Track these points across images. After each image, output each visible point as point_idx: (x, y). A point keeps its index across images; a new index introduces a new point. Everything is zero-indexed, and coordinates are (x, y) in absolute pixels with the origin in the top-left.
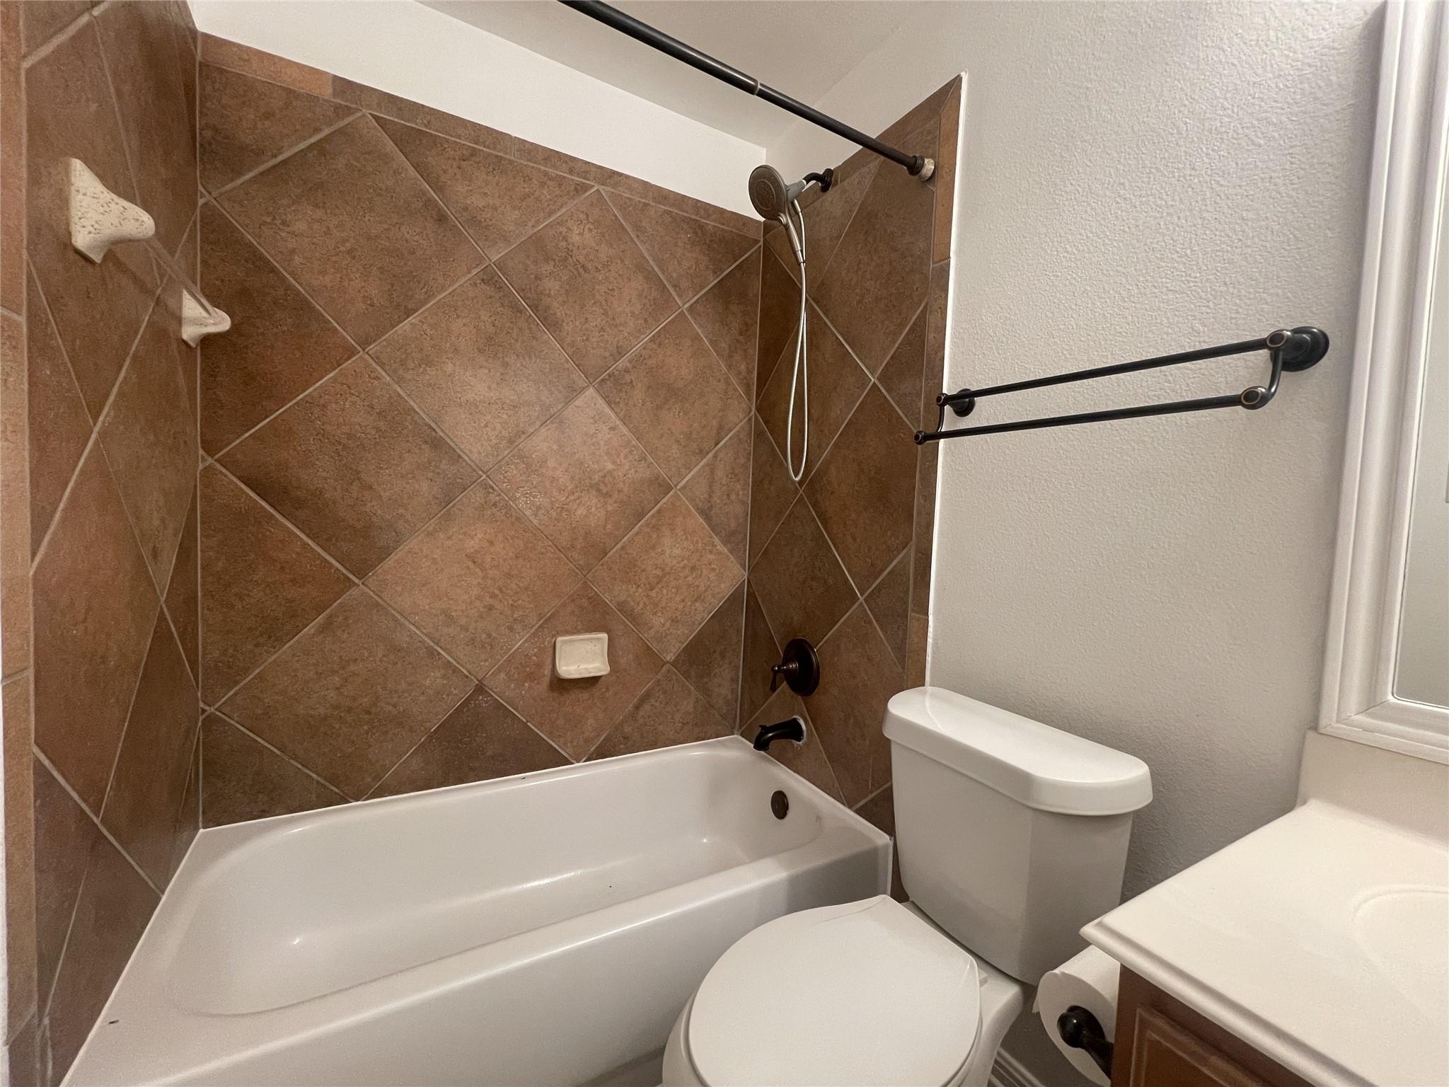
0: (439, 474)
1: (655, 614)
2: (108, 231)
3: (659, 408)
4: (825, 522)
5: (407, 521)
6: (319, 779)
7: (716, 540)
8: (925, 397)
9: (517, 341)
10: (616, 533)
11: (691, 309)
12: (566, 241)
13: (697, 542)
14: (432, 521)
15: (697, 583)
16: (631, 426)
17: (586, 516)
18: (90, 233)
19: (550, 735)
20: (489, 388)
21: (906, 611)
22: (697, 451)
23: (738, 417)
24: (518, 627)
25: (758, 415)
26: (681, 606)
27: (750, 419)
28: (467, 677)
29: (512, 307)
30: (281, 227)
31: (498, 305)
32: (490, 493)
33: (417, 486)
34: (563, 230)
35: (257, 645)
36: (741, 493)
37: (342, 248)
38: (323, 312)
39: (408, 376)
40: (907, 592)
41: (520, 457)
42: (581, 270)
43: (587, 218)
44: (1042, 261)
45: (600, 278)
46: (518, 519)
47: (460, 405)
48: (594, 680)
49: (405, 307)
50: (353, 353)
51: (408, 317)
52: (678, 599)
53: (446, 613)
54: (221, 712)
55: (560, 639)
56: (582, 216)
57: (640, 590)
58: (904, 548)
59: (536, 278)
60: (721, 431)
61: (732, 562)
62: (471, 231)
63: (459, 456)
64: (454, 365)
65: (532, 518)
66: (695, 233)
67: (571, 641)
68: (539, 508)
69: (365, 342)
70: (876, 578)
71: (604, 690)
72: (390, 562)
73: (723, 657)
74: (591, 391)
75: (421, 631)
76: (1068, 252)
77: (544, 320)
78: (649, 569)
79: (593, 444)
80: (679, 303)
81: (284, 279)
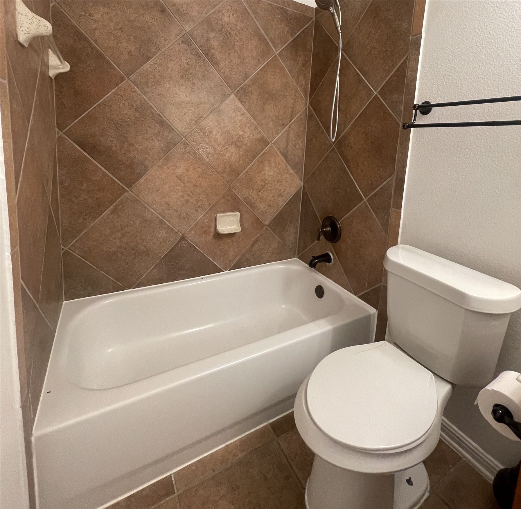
0: (164, 138)
1: (261, 203)
2: (32, 32)
3: (264, 104)
4: (347, 162)
5: (149, 161)
6: (113, 279)
7: (289, 167)
8: (404, 104)
9: (199, 72)
10: (244, 165)
11: (280, 54)
12: (222, 20)
13: (280, 168)
14: (161, 160)
15: (280, 188)
16: (251, 113)
17: (230, 157)
18: (25, 34)
19: (214, 258)
20: (186, 95)
21: (389, 207)
22: (282, 125)
23: (301, 107)
24: (199, 210)
25: (310, 106)
26: (273, 199)
27: (306, 109)
28: (177, 233)
29: (197, 55)
30: (89, 17)
31: (190, 54)
32: (187, 147)
33: (153, 143)
34: (220, 14)
35: (84, 219)
36: (301, 145)
37: (117, 27)
38: (109, 60)
39: (148, 90)
40: (390, 199)
41: (201, 129)
42: (228, 35)
43: (232, 8)
44: (475, 38)
45: (238, 40)
46: (199, 159)
47: (173, 104)
48: (233, 234)
49: (147, 56)
50: (122, 79)
51: (148, 61)
52: (271, 196)
53: (168, 204)
54: (70, 250)
55: (218, 215)
56: (229, 8)
57: (254, 192)
58: (390, 177)
59: (207, 40)
60: (292, 115)
61: (296, 178)
62: (177, 17)
63: (173, 129)
64: (170, 84)
65: (206, 158)
66: (282, 14)
67: (224, 216)
68: (209, 153)
69: (128, 75)
70: (374, 190)
71: (237, 238)
72: (142, 180)
73: (291, 222)
74: (233, 96)
75: (156, 212)
76: (490, 34)
77: (211, 61)
78: (259, 181)
79: (234, 122)
80: (274, 50)
81: (90, 44)
